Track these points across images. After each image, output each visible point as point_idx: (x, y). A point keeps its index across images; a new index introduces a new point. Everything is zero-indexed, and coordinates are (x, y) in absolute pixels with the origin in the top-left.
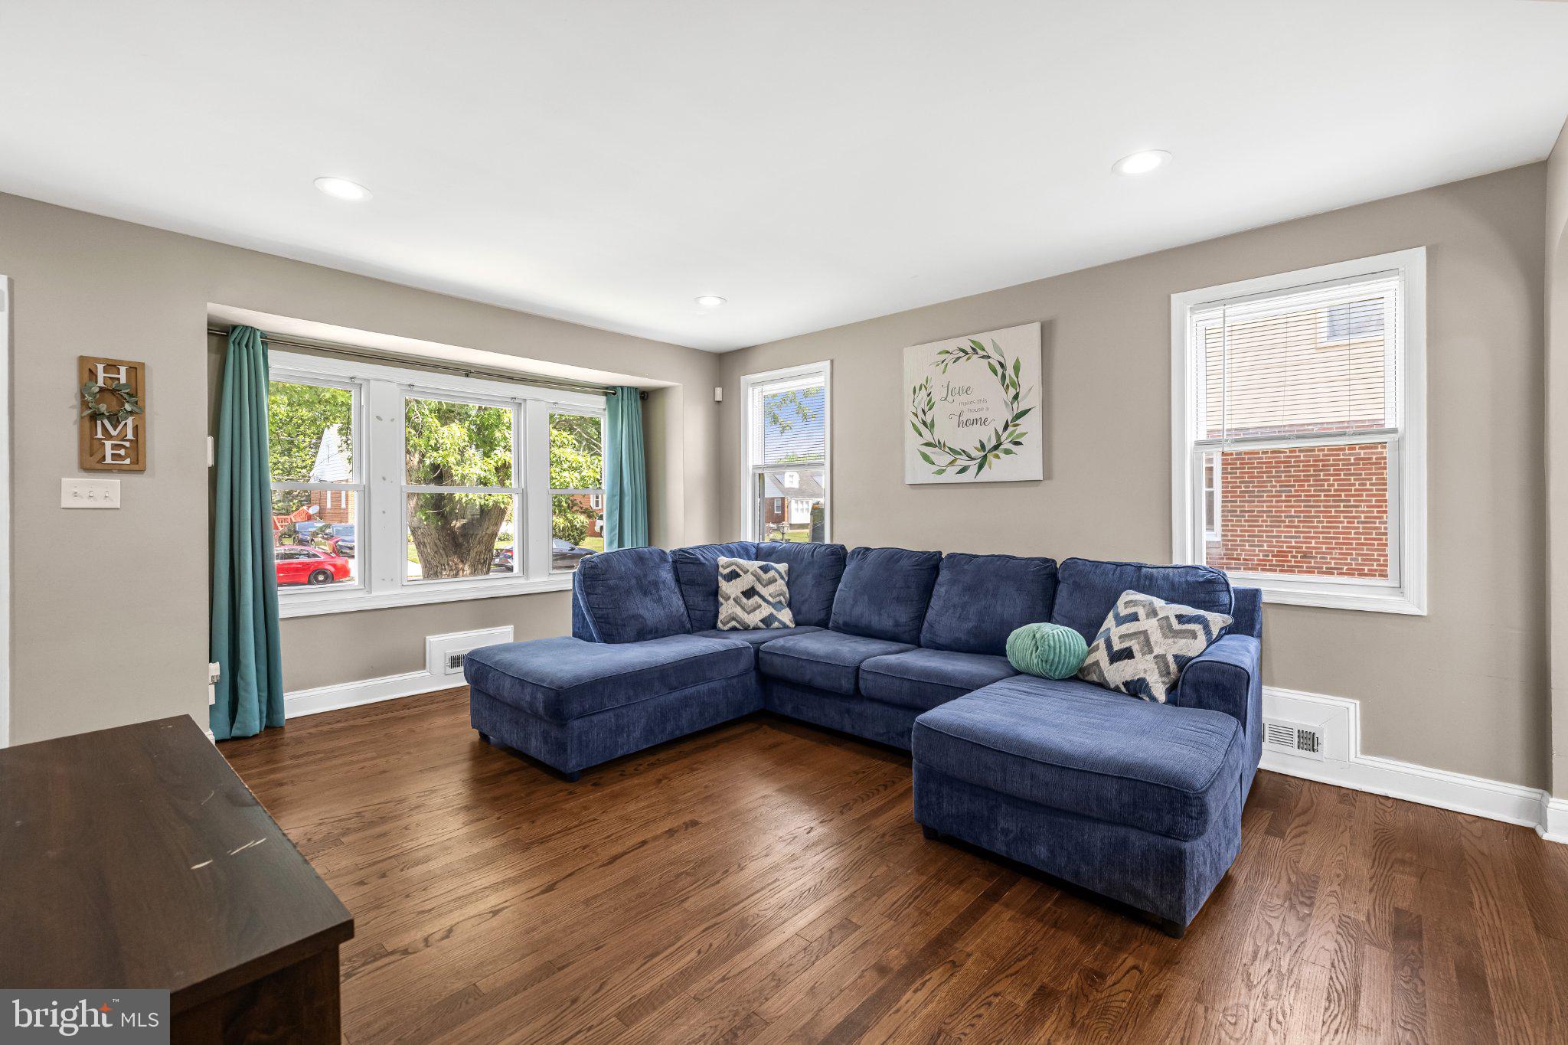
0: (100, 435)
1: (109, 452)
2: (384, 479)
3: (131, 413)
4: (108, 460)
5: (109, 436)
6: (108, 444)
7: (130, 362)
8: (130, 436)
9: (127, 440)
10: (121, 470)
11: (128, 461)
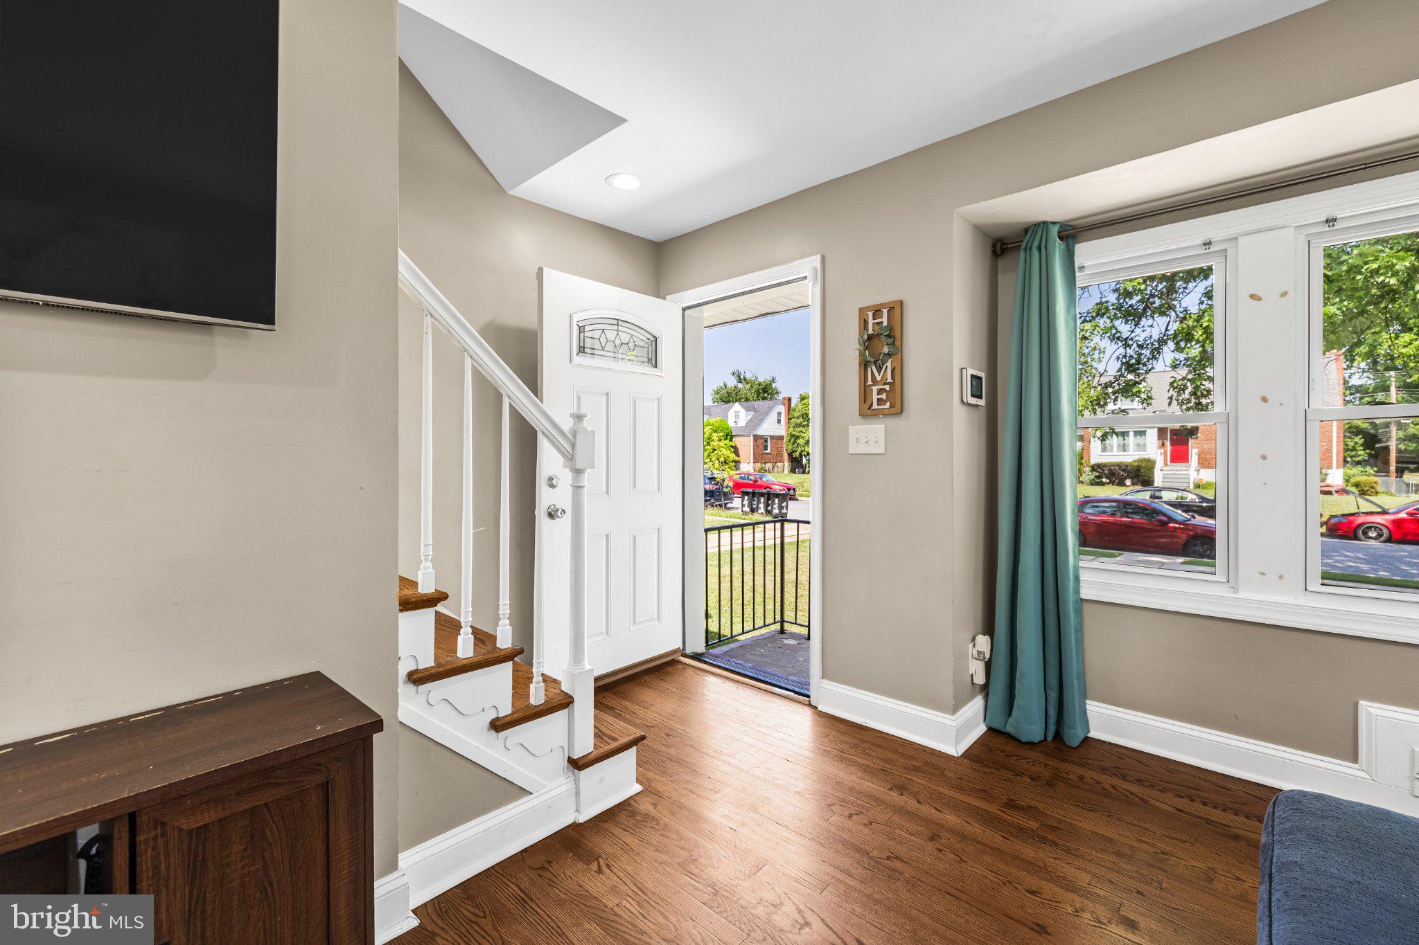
0: (870, 383)
1: (875, 397)
2: (1264, 400)
3: (889, 355)
4: (875, 406)
5: (875, 382)
6: (875, 389)
7: (889, 303)
8: (890, 380)
9: (888, 384)
10: (886, 414)
11: (887, 405)
